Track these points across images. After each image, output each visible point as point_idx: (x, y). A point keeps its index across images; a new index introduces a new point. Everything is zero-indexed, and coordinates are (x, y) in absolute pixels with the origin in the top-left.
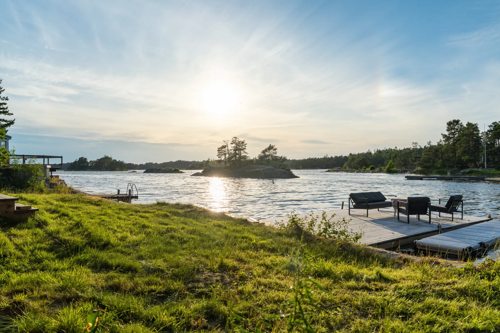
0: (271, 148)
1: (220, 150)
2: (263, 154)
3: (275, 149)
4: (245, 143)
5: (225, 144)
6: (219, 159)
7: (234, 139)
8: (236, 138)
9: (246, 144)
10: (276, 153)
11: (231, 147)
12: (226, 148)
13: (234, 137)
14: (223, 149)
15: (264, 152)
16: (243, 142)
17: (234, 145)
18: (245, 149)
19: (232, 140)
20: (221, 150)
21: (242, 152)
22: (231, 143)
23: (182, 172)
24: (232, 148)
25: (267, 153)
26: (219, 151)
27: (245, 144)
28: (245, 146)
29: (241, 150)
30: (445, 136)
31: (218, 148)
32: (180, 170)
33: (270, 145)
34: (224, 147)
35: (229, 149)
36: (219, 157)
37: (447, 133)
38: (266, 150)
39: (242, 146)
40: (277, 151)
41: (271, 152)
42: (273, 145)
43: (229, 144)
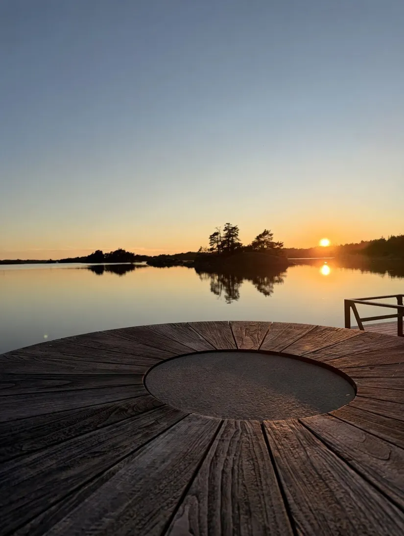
0: (266, 233)
2: (257, 240)
3: (271, 235)
4: (237, 229)
5: (218, 231)
6: (211, 247)
7: (227, 225)
9: (239, 230)
10: (272, 239)
11: (223, 234)
12: (219, 235)
13: (227, 224)
14: (215, 236)
15: (258, 238)
16: (235, 228)
17: (226, 232)
18: (238, 235)
21: (234, 238)
22: (224, 230)
24: (224, 236)
25: (262, 239)
28: (237, 232)
29: (233, 236)
33: (265, 230)
34: (216, 234)
35: (221, 236)
36: (211, 245)
38: (260, 236)
39: (234, 232)
40: (272, 236)
41: (267, 237)
42: (269, 230)
43: (222, 230)
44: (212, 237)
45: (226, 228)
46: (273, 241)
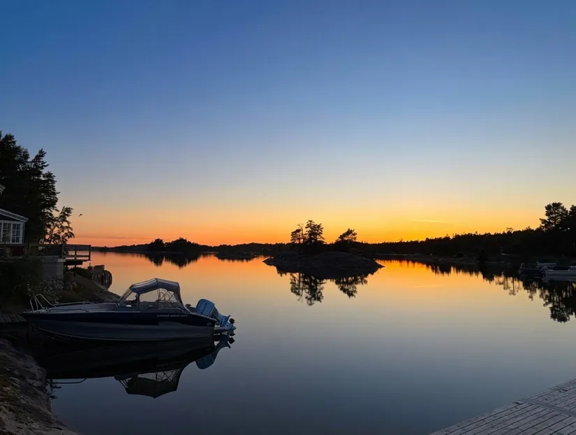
2: (341, 240)
3: (354, 234)
5: (300, 228)
7: (309, 222)
9: (323, 228)
10: (355, 238)
11: (305, 231)
12: (301, 232)
14: (297, 233)
15: (341, 237)
16: (319, 226)
17: (309, 229)
18: (321, 233)
19: (307, 224)
20: (295, 234)
21: (318, 237)
22: (306, 228)
25: (346, 239)
26: (292, 235)
27: (321, 228)
28: (321, 230)
29: (317, 234)
30: (544, 221)
31: (292, 232)
33: (349, 229)
34: (298, 231)
35: (304, 233)
37: (546, 218)
38: (344, 235)
39: (318, 230)
40: (356, 236)
41: (350, 237)
42: (352, 229)
43: (304, 227)
46: (356, 241)
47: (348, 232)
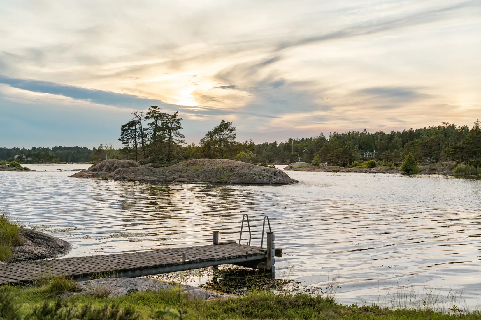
0: (224, 126)
1: (126, 130)
2: (210, 139)
3: (232, 130)
4: (178, 117)
5: (136, 119)
6: (122, 146)
7: (153, 109)
8: (156, 107)
9: (181, 119)
10: (233, 137)
11: (147, 124)
12: (138, 126)
13: (152, 106)
14: (131, 128)
15: (210, 134)
16: (174, 116)
17: (152, 120)
18: (179, 127)
19: (149, 111)
20: (129, 129)
21: (172, 133)
22: (147, 118)
23: (26, 169)
24: (148, 127)
25: (218, 137)
26: (123, 130)
27: (179, 120)
28: (179, 123)
31: (123, 126)
32: (23, 166)
33: (223, 121)
34: (132, 124)
35: (143, 129)
36: (124, 143)
38: (215, 131)
39: (173, 123)
40: (234, 132)
41: (225, 133)
42: (229, 121)
43: (143, 118)
44: (124, 129)
45: (148, 113)
46: (236, 140)
47: (221, 125)
